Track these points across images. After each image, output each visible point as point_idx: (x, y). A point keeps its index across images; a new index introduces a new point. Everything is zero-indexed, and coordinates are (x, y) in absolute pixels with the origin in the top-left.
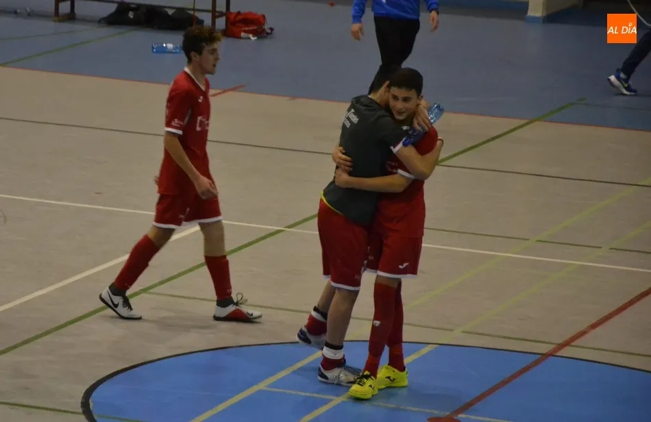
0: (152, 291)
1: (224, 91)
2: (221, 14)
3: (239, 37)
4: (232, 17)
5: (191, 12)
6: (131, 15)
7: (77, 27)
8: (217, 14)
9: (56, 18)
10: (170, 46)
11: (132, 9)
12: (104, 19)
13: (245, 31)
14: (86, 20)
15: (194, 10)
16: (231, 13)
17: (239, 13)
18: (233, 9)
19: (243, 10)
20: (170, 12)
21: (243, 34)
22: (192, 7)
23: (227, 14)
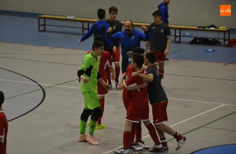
0: (205, 126)
1: (228, 64)
2: (227, 40)
3: (233, 47)
4: (230, 41)
5: (217, 40)
6: (198, 41)
7: (181, 45)
8: (225, 40)
9: (175, 43)
10: (210, 50)
11: (199, 39)
12: (190, 42)
13: (234, 45)
14: (184, 43)
15: (218, 39)
16: (230, 40)
17: (232, 39)
18: (231, 38)
19: (234, 38)
20: (210, 40)
21: (234, 46)
22: (217, 38)
23: (229, 40)
